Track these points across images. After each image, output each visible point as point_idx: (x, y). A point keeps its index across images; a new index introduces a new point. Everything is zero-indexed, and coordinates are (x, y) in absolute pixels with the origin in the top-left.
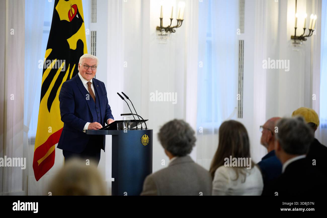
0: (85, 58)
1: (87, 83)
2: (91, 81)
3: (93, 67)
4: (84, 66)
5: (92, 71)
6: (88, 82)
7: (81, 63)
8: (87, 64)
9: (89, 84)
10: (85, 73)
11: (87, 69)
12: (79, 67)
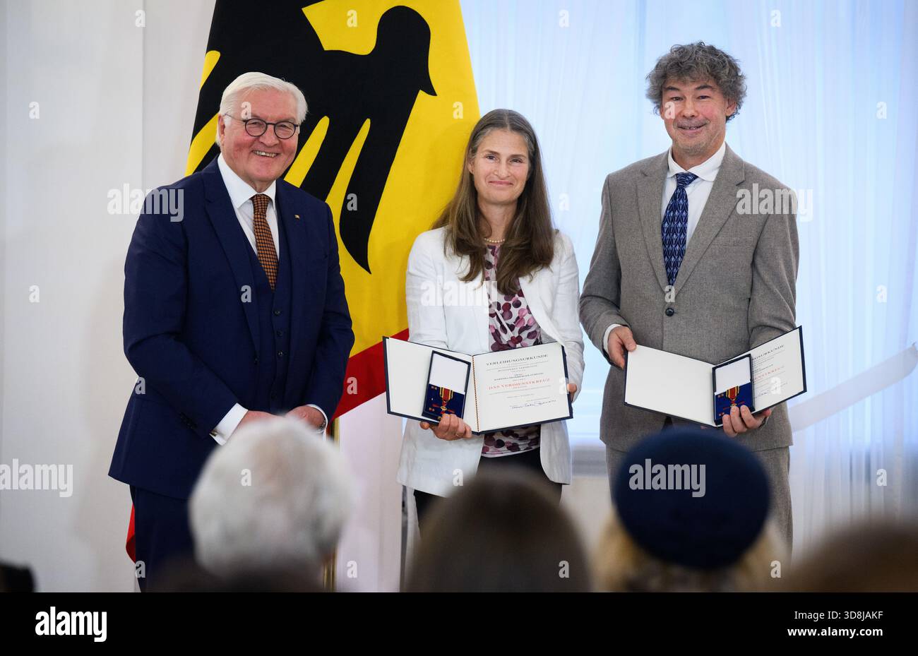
0: (247, 88)
1: (252, 199)
2: (271, 192)
3: (285, 126)
4: (246, 121)
5: (277, 142)
6: (256, 193)
7: (231, 113)
8: (258, 115)
9: (259, 203)
10: (245, 152)
11: (259, 136)
12: (223, 133)
